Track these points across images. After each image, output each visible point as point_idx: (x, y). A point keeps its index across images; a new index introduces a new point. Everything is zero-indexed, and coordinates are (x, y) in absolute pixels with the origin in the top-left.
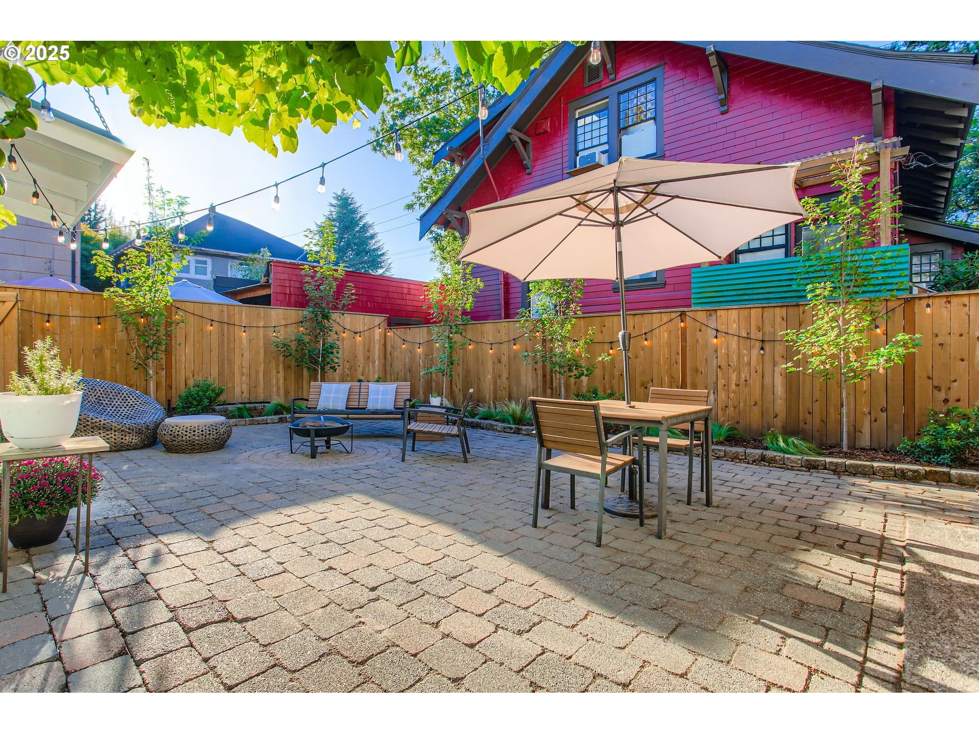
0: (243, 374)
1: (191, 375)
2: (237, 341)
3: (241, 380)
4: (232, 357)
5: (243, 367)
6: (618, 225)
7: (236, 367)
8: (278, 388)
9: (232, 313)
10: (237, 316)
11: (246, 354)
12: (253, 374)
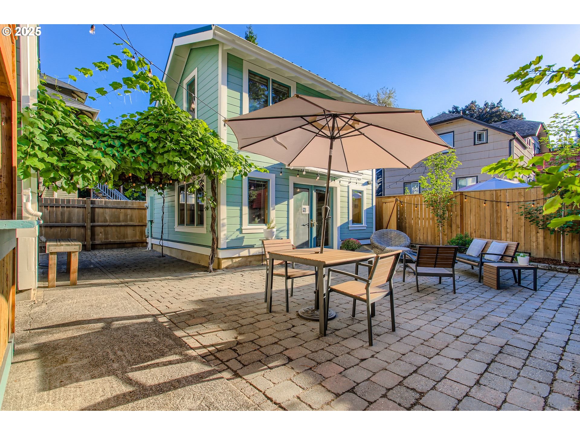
0: (507, 233)
1: (474, 232)
2: (503, 211)
3: (506, 236)
4: (499, 222)
5: (507, 228)
6: (332, 138)
7: (502, 228)
8: (538, 244)
9: (499, 195)
10: (502, 196)
11: (510, 220)
12: (516, 233)
